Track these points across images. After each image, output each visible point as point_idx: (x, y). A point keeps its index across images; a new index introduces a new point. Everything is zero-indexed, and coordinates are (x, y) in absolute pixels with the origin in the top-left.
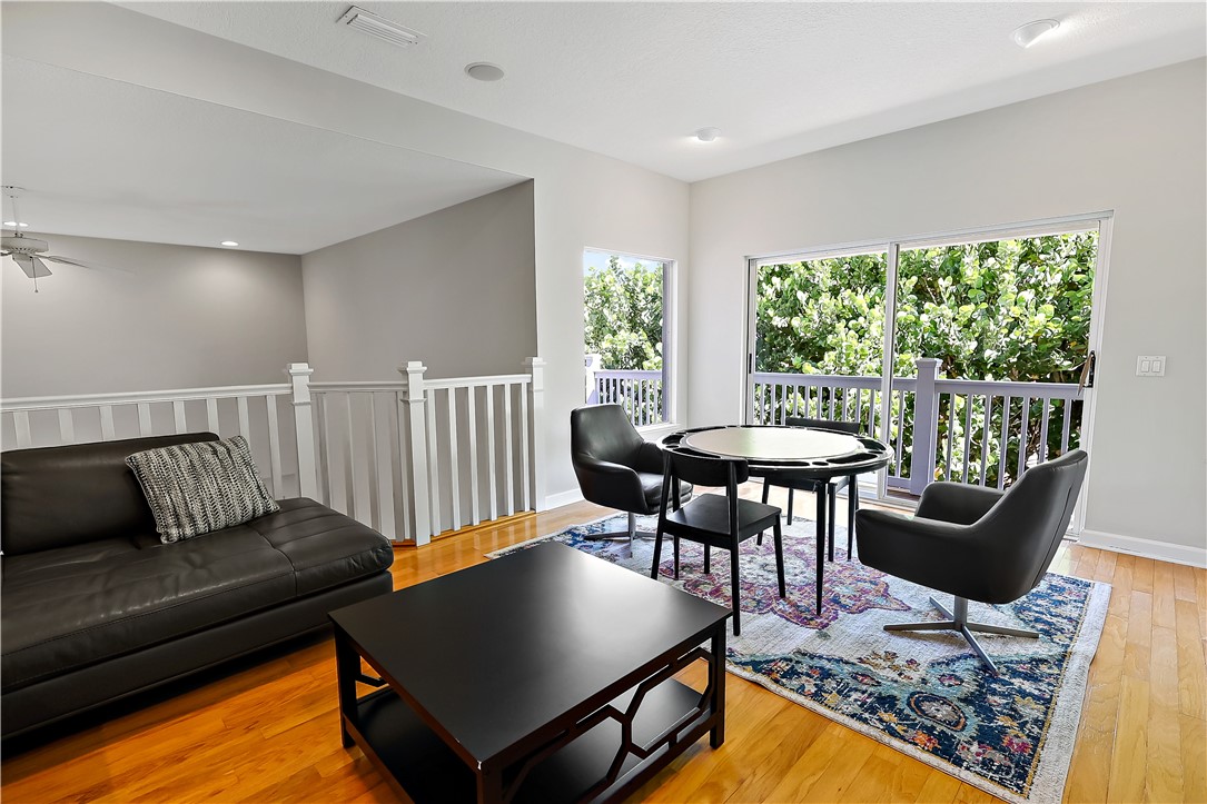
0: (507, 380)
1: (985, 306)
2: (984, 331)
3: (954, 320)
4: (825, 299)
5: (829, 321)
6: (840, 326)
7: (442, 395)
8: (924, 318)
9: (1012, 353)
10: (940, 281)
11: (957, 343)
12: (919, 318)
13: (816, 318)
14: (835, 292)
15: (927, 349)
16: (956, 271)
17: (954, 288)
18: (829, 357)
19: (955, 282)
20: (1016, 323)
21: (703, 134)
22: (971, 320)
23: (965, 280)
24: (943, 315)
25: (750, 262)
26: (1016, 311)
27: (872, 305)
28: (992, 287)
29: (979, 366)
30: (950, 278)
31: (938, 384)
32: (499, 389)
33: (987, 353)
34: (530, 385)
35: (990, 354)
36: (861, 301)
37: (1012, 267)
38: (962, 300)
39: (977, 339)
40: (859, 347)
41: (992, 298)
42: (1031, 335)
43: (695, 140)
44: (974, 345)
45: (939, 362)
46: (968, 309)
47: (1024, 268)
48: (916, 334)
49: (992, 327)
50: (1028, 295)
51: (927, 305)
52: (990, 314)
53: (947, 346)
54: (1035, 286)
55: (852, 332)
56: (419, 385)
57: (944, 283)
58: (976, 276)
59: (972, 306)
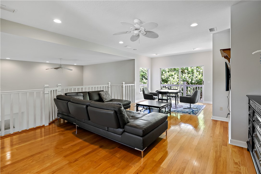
0: (132, 85)
1: (192, 74)
2: (192, 78)
3: (188, 76)
4: (167, 73)
5: (168, 76)
6: (170, 77)
7: (126, 86)
8: (183, 76)
9: (196, 81)
10: (185, 70)
11: (188, 80)
12: (182, 76)
13: (166, 76)
14: (168, 72)
15: (184, 81)
16: (187, 69)
17: (187, 72)
18: (169, 82)
19: (187, 70)
20: (197, 77)
21: (156, 54)
22: (190, 76)
23: (189, 70)
24: (186, 76)
25: (161, 69)
26: (196, 75)
27: (175, 74)
28: (193, 71)
29: (192, 83)
30: (186, 70)
31: (186, 85)
32: (128, 86)
33: (193, 81)
34: (134, 85)
35: (193, 82)
36: (173, 73)
37: (195, 69)
38: (189, 74)
39: (191, 79)
40: (173, 81)
41: (193, 73)
42: (199, 79)
43: (155, 54)
44: (191, 80)
45: (186, 82)
46: (189, 75)
47: (197, 69)
48: (182, 79)
49: (193, 77)
50: (198, 73)
51: (184, 74)
52: (193, 76)
53: (187, 80)
54: (199, 71)
55: (172, 78)
56: (124, 85)
57: (186, 71)
58: (190, 70)
59: (190, 75)
